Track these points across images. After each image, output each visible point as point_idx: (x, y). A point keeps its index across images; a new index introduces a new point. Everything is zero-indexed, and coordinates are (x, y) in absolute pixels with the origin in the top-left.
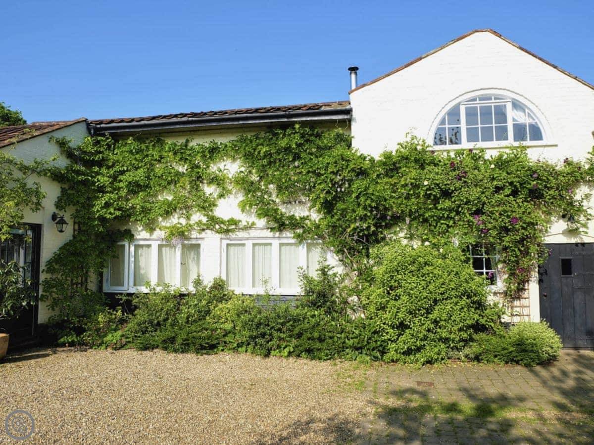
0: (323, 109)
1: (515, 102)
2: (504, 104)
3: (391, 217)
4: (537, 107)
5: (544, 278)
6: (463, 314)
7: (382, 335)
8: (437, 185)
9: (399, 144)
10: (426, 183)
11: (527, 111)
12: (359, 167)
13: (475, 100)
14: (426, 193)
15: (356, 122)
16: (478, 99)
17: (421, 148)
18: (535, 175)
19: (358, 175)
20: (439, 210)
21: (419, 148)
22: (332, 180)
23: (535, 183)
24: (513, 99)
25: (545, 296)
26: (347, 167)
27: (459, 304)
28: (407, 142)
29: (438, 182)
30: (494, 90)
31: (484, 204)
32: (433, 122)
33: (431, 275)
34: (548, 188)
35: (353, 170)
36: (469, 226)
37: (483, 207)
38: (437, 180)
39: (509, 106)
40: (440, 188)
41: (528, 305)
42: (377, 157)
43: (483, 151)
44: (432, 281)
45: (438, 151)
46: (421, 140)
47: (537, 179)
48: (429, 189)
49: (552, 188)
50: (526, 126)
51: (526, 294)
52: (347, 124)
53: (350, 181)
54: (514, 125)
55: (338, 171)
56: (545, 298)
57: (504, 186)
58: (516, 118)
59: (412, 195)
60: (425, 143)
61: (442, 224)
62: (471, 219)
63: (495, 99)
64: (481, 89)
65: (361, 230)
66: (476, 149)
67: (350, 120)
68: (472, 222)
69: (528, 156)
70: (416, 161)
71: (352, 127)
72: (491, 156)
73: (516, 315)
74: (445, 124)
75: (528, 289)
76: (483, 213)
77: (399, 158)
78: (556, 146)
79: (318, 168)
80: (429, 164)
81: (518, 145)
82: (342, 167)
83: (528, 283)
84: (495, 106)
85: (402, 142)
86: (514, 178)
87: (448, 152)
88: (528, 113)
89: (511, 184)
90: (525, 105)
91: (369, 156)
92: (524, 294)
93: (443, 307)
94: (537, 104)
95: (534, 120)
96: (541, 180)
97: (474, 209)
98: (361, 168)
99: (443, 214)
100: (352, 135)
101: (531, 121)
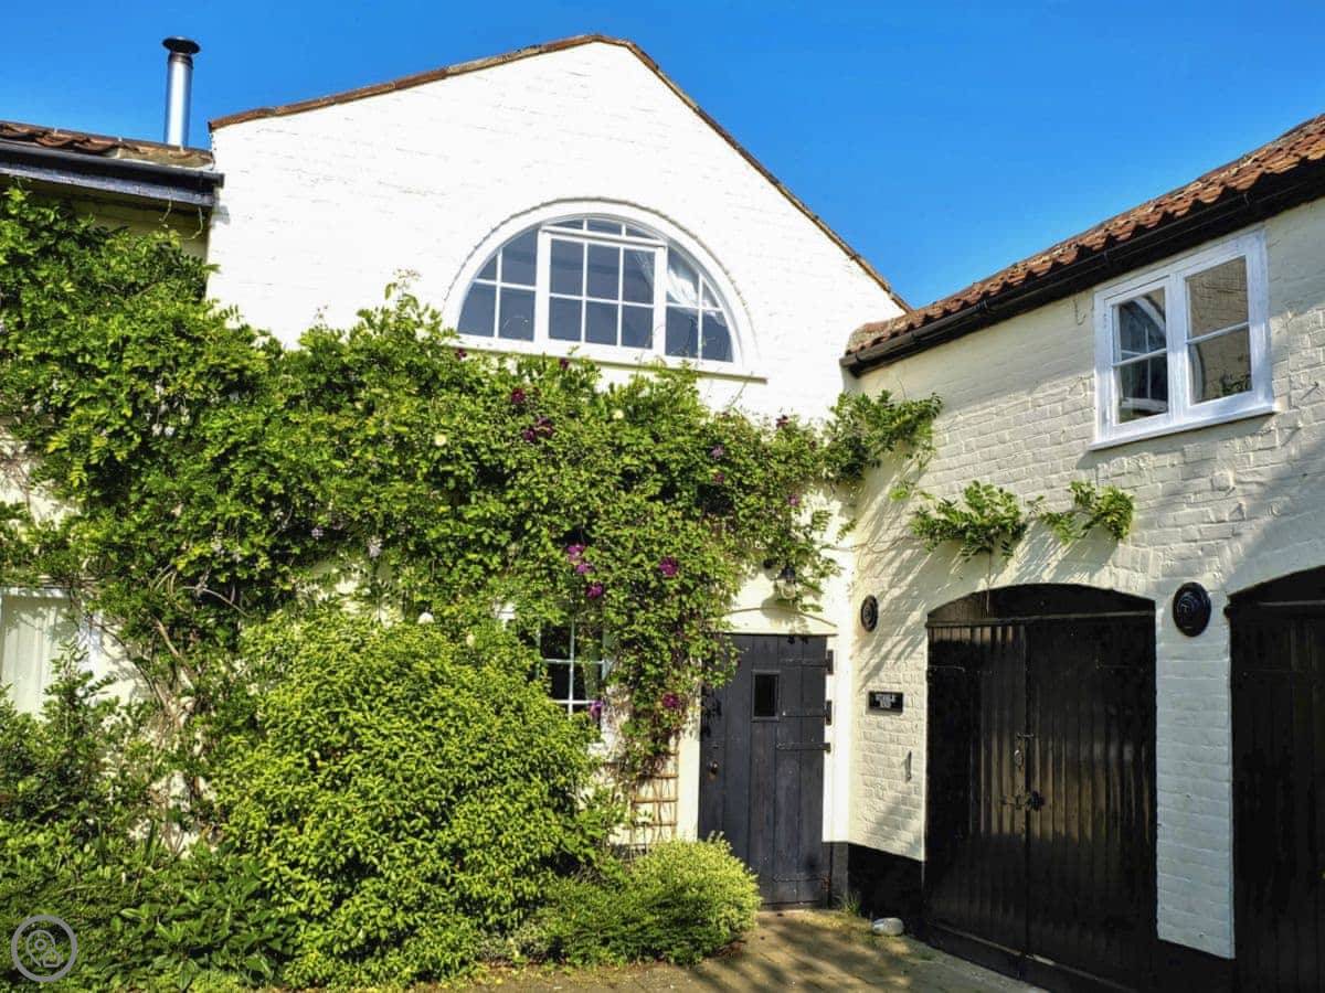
0: (118, 156)
1: (676, 249)
2: (651, 250)
3: (325, 530)
4: (727, 273)
5: (714, 722)
6: (530, 827)
7: (279, 903)
8: (470, 448)
9: (362, 313)
10: (440, 440)
11: (702, 278)
12: (234, 366)
13: (577, 224)
14: (436, 468)
15: (227, 221)
16: (585, 225)
17: (427, 335)
18: (718, 452)
19: (225, 393)
20: (465, 522)
21: (421, 334)
22: (134, 397)
23: (715, 471)
24: (672, 241)
25: (714, 771)
26: (192, 361)
27: (521, 798)
28: (385, 312)
29: (473, 441)
30: (626, 207)
31: (594, 515)
32: (464, 266)
33: (451, 713)
34: (745, 488)
35: (215, 373)
36: (551, 573)
37: (589, 526)
38: (471, 434)
39: (661, 258)
40: (477, 458)
41: (672, 796)
42: (291, 344)
43: (592, 369)
44: (452, 731)
45: (474, 351)
46: (429, 313)
47: (720, 463)
48: (446, 460)
49: (753, 488)
50: (697, 318)
51: (670, 768)
52: (197, 220)
53: (199, 407)
54: (669, 310)
55: (158, 371)
56: (712, 776)
57: (646, 470)
58: (674, 295)
59: (393, 470)
60: (438, 324)
61: (470, 562)
62: (557, 554)
63: (630, 232)
64: (599, 200)
65: (225, 564)
66: (576, 361)
67: (208, 212)
68: (556, 561)
69: (699, 397)
70: (411, 370)
71: (213, 234)
72: (612, 386)
73: (644, 824)
74: (494, 278)
75: (676, 754)
76: (589, 542)
77: (362, 357)
78: (763, 381)
79: (85, 349)
80: (447, 386)
81: (678, 367)
82: (175, 359)
83: (678, 739)
84: (627, 252)
85: (371, 308)
86: (671, 451)
87: (503, 357)
88: (704, 286)
89: (662, 467)
90: (698, 263)
91: (263, 334)
92: (664, 766)
93: (479, 807)
94: (726, 266)
95: (716, 305)
96: (731, 465)
97: (567, 528)
98: (240, 371)
99: (479, 535)
100: (211, 260)
101: (709, 307)
